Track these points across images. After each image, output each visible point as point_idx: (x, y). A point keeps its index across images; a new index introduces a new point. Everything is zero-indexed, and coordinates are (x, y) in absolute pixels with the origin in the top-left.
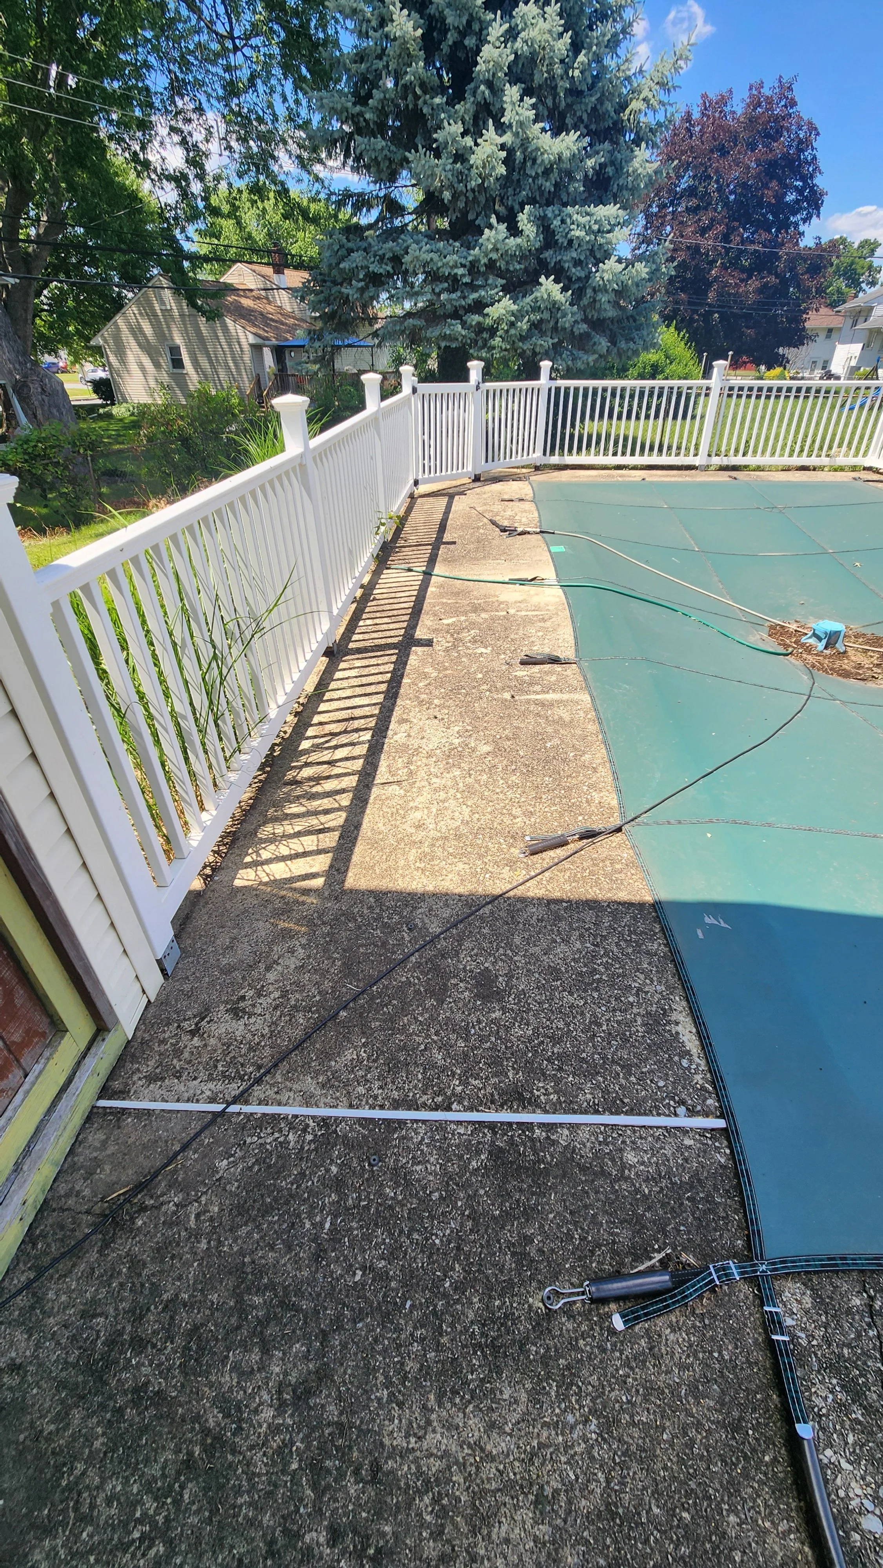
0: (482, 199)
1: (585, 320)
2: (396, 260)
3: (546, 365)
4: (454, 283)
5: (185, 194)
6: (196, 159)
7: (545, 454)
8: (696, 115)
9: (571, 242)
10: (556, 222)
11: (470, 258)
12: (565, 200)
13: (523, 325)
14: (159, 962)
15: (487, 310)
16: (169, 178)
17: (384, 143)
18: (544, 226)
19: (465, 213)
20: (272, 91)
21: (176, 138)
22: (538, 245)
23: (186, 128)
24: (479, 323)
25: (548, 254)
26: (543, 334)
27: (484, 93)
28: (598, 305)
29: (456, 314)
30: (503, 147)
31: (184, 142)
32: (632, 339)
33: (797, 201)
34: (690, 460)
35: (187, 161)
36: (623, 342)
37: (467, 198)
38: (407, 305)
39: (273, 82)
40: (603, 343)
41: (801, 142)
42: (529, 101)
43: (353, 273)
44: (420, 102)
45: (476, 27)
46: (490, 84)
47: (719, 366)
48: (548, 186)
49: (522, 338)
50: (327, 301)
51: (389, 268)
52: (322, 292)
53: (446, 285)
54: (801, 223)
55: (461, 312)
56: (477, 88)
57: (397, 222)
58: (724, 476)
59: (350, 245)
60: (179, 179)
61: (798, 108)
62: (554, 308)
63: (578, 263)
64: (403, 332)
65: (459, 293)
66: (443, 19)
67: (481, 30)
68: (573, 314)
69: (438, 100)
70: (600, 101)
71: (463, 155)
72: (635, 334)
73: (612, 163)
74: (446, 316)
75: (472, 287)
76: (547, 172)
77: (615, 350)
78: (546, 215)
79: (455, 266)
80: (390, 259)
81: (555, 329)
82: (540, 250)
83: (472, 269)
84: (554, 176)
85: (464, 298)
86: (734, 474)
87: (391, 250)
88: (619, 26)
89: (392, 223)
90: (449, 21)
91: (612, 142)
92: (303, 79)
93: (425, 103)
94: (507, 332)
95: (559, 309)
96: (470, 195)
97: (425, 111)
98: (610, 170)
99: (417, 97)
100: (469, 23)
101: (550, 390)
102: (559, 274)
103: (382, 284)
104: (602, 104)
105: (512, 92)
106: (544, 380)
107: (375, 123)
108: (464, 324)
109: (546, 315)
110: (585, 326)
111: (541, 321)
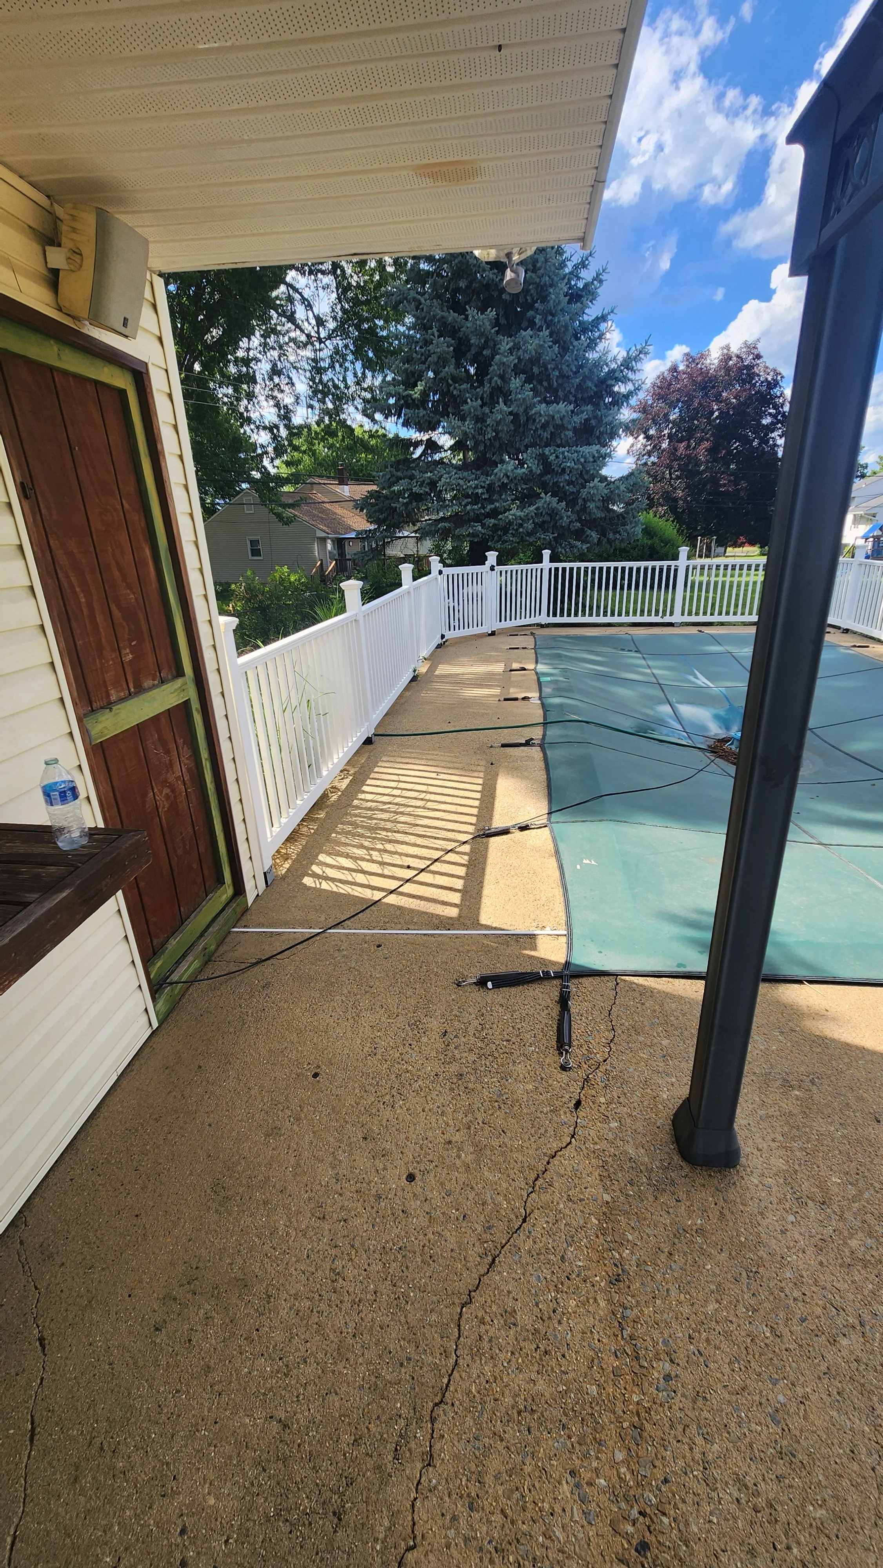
0: (497, 444)
1: (579, 520)
2: (433, 484)
3: (546, 553)
4: (476, 499)
5: (275, 438)
6: (286, 414)
7: (548, 615)
8: (682, 367)
9: (564, 470)
10: (552, 458)
11: (488, 482)
12: (559, 442)
13: (529, 526)
14: (265, 873)
15: (500, 517)
16: (265, 428)
17: (425, 412)
18: (543, 459)
19: (484, 453)
20: (346, 370)
21: (272, 403)
22: (539, 472)
23: (279, 396)
24: (495, 525)
25: (547, 477)
26: (545, 531)
27: (496, 381)
28: (588, 510)
29: (478, 519)
30: (511, 413)
31: (277, 405)
32: (619, 532)
33: (772, 423)
34: (668, 619)
35: (279, 416)
36: (611, 535)
37: (485, 444)
38: (441, 514)
39: (347, 364)
40: (594, 536)
41: (769, 383)
42: (528, 386)
43: (400, 494)
44: (451, 388)
45: (491, 344)
46: (502, 377)
47: (684, 550)
48: (546, 435)
49: (529, 534)
50: (381, 511)
51: (427, 490)
52: (377, 504)
53: (470, 500)
54: (778, 438)
55: (482, 517)
56: (491, 379)
57: (437, 457)
58: (694, 630)
59: (399, 474)
60: (272, 429)
61: (764, 359)
62: (553, 514)
63: (570, 483)
64: (437, 532)
65: (480, 505)
66: (469, 340)
67: (495, 345)
68: (568, 517)
69: (464, 386)
70: (583, 380)
71: (482, 418)
72: (620, 529)
73: (595, 417)
74: (470, 521)
75: (490, 501)
76: (544, 427)
77: (606, 540)
78: (544, 454)
79: (476, 487)
80: (428, 484)
81: (555, 527)
82: (541, 475)
83: (490, 489)
84: (551, 428)
85: (484, 508)
86: (700, 628)
87: (429, 478)
88: (597, 334)
89: (432, 457)
90: (472, 341)
91: (593, 404)
92: (370, 360)
93: (455, 388)
94: (517, 530)
95: (557, 514)
96: (488, 443)
97: (455, 393)
98: (593, 422)
99: (449, 385)
100: (486, 342)
101: (550, 569)
102: (557, 492)
103: (422, 500)
104: (585, 382)
105: (516, 383)
106: (546, 564)
107: (418, 400)
108: (483, 526)
109: (547, 518)
110: (578, 524)
111: (544, 522)
